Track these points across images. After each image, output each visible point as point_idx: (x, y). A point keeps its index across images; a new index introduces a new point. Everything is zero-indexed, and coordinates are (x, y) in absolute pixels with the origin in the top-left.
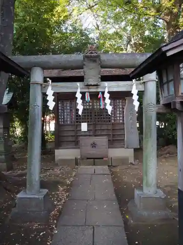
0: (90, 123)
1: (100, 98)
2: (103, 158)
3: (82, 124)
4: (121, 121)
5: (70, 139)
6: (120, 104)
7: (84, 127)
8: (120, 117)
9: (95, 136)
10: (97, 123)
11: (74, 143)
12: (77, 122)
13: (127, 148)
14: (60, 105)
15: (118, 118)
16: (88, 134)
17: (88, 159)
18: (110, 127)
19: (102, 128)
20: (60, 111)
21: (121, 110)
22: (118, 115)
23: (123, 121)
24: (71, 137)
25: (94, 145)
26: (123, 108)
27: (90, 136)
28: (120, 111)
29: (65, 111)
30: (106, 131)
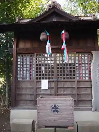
0: (51, 80)
1: (64, 49)
2: (66, 127)
3: (42, 81)
4: (87, 79)
5: (29, 98)
6: (86, 58)
7: (45, 84)
8: (85, 73)
9: (58, 95)
10: (60, 80)
11: (33, 102)
12: (37, 78)
13: (96, 111)
14: (19, 60)
15: (84, 75)
16: (49, 92)
17: (46, 127)
18: (75, 86)
19: (65, 86)
20: (19, 66)
21: (86, 65)
22: (84, 72)
23: (90, 78)
24: (29, 96)
25: (55, 109)
26: (90, 64)
27: (51, 94)
28: (85, 67)
29: (25, 66)
30: (70, 89)
